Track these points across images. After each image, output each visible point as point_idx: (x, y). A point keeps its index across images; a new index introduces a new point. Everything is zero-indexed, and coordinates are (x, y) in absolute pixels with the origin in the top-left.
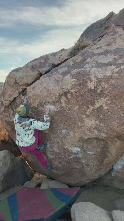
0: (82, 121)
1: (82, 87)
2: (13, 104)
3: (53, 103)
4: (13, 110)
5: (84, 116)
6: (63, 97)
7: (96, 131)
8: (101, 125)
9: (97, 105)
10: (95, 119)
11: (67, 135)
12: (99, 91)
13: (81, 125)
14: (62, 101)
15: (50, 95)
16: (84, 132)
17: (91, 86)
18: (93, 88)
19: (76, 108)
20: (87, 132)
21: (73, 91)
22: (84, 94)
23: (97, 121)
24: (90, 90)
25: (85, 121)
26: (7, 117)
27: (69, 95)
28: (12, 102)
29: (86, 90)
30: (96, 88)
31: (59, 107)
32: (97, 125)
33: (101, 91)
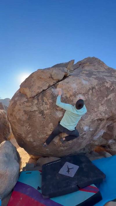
0: (98, 107)
1: (101, 85)
2: (40, 94)
3: (84, 94)
4: (38, 100)
5: (100, 104)
6: (91, 90)
7: (104, 114)
8: (108, 110)
9: (109, 98)
10: (106, 106)
11: (86, 118)
12: (111, 89)
13: (96, 110)
14: (90, 93)
15: (83, 88)
16: (97, 115)
17: (108, 85)
18: (109, 87)
19: (96, 99)
20: (99, 115)
21: (97, 87)
22: (103, 90)
23: (106, 108)
24: (107, 88)
25: (100, 107)
26: (30, 106)
27: (94, 90)
28: (40, 93)
29: (105, 88)
30: (111, 87)
31: (87, 97)
32: (106, 110)
33: (113, 89)
